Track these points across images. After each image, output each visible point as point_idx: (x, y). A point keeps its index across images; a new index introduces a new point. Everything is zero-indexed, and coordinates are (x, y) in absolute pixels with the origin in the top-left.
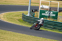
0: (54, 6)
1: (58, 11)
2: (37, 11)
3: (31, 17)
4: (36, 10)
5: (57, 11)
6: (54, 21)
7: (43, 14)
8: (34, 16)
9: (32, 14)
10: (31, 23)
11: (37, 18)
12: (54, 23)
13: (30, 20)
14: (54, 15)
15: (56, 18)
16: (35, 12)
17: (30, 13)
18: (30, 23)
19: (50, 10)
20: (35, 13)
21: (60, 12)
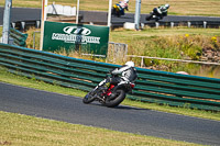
0: (96, 7)
1: (109, 25)
2: (35, 25)
3: (12, 48)
4: (33, 24)
5: (106, 24)
6: (96, 61)
7: (56, 37)
8: (24, 45)
9: (19, 37)
10: (15, 69)
11: (36, 50)
12: (95, 68)
13: (10, 58)
14: (96, 40)
15: (101, 48)
16: (27, 28)
17: (11, 31)
18: (9, 67)
19: (82, 21)
20: (28, 32)
21: (117, 27)
